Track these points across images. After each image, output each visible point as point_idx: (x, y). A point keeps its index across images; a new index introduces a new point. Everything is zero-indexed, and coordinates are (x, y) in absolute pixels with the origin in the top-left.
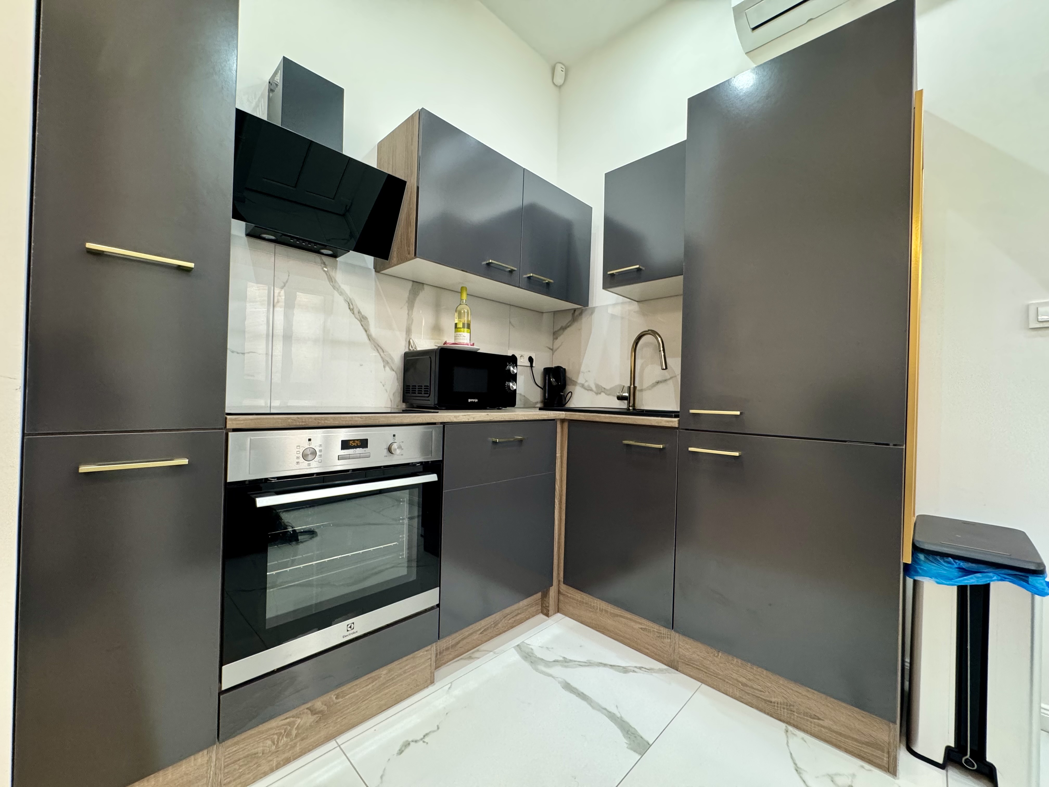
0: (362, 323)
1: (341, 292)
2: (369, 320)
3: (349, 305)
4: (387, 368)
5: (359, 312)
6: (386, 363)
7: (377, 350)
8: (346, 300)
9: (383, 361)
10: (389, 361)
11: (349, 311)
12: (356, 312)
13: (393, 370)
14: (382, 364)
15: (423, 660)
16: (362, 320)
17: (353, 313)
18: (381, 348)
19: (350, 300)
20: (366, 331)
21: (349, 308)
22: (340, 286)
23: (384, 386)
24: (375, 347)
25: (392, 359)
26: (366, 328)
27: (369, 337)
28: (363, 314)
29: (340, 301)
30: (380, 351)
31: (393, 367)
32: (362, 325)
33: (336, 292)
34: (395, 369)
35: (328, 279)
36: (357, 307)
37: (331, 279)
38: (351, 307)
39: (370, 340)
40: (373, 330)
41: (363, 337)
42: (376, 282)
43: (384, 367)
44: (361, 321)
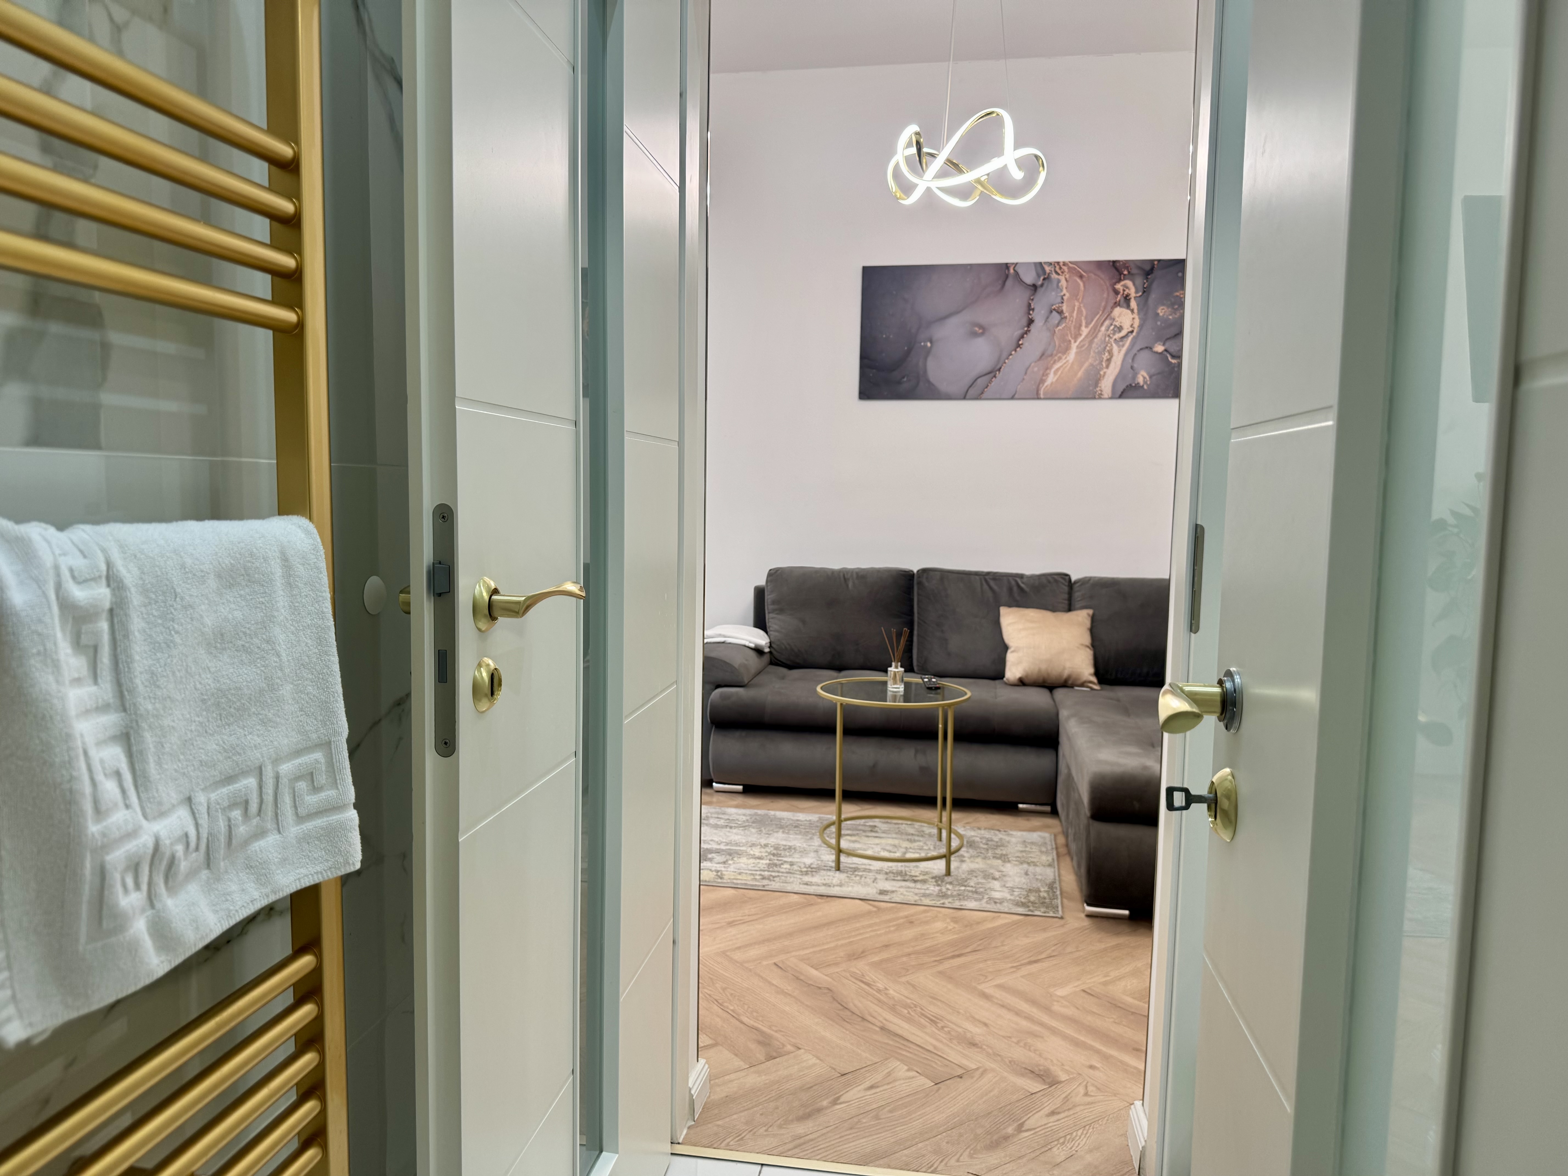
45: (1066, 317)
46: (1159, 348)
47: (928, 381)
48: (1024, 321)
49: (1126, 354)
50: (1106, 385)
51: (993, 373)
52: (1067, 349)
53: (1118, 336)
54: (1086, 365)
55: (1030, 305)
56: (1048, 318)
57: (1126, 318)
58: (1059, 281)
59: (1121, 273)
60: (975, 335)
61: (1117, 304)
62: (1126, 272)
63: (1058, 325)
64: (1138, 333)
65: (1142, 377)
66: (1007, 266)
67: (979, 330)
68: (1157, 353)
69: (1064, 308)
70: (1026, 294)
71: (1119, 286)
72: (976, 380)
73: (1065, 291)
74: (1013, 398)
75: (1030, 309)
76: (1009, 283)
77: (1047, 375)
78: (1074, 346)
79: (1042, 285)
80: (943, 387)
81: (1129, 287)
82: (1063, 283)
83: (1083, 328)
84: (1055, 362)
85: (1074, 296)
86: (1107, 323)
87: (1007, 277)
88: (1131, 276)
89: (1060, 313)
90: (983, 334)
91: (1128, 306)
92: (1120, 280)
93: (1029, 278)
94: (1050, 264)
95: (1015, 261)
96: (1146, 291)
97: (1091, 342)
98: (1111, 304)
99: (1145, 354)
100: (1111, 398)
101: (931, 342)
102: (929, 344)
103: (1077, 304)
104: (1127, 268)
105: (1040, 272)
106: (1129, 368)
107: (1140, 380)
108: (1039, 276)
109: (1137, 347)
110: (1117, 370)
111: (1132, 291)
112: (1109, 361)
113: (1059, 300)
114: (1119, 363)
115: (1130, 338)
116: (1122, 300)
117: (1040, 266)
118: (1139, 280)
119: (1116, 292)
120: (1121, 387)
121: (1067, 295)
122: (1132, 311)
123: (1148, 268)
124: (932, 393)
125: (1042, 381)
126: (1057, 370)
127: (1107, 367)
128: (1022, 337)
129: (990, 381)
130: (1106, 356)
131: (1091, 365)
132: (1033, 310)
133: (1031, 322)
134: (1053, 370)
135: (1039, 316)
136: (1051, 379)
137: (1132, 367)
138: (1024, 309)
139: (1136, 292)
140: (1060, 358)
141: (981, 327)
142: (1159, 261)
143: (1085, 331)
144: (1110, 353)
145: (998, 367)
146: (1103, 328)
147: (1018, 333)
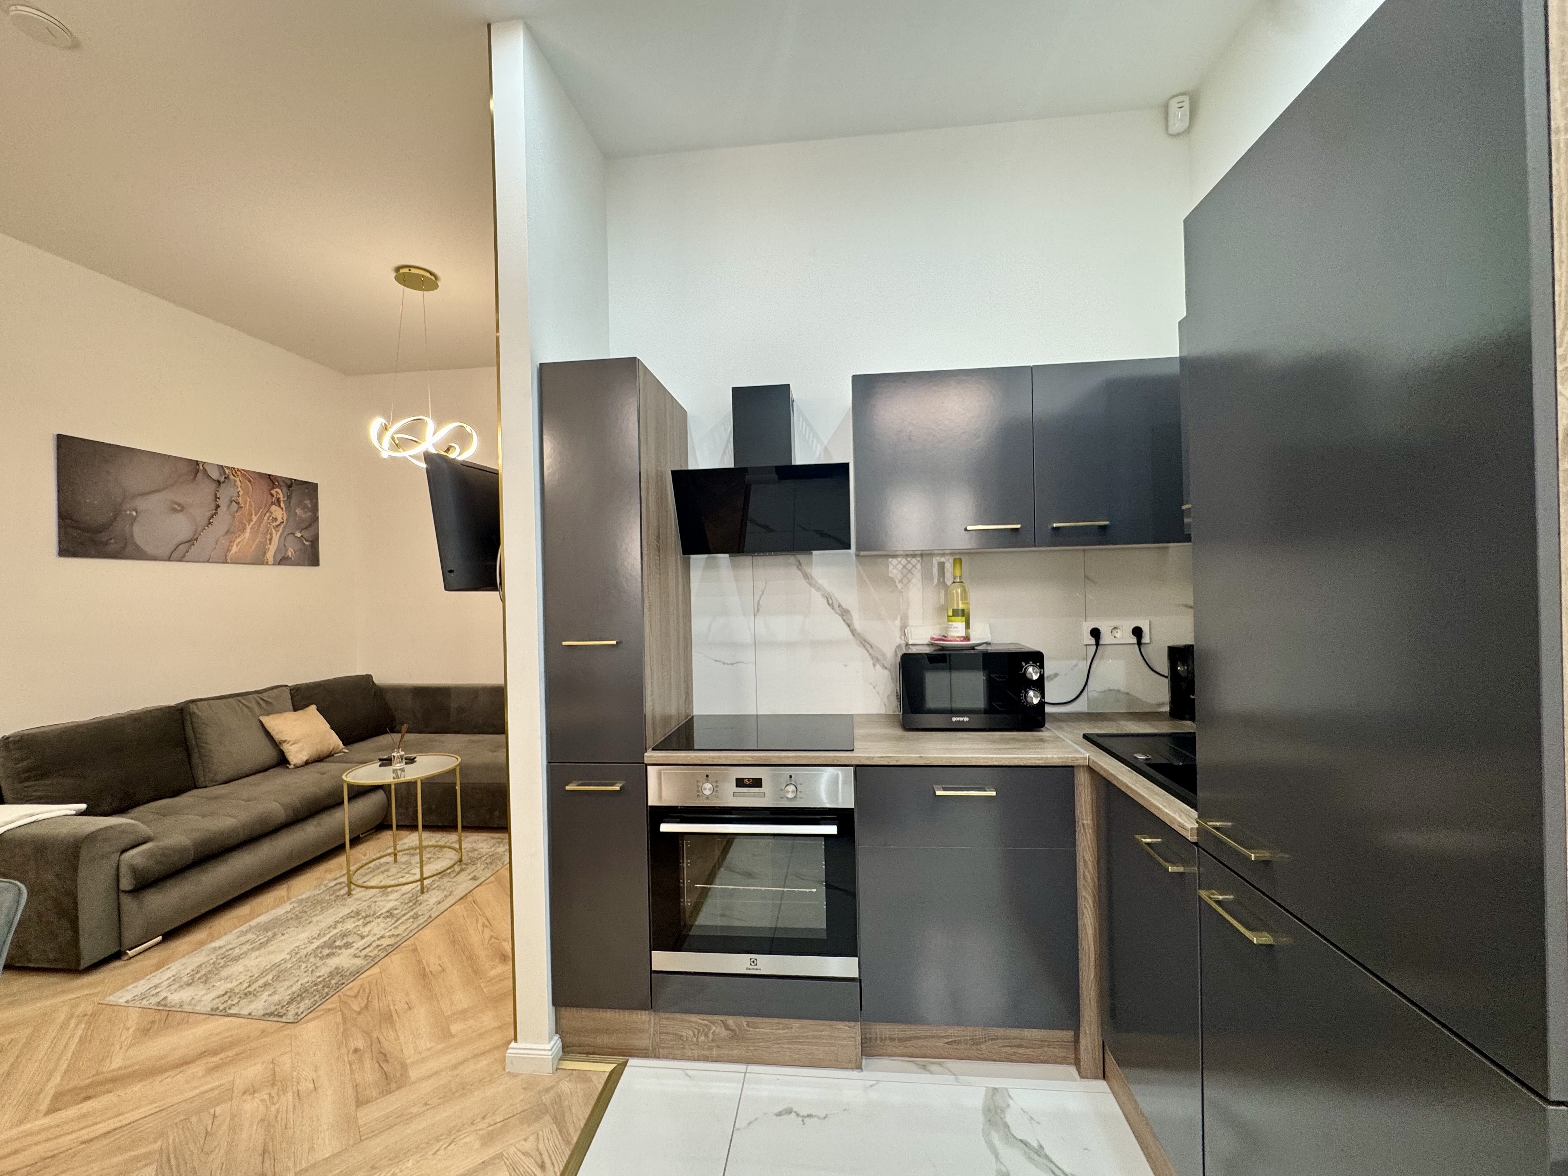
0: (844, 618)
1: (818, 588)
2: (851, 612)
3: (828, 601)
4: (878, 666)
5: (840, 606)
6: (876, 660)
7: (864, 646)
8: (824, 596)
9: (872, 659)
10: (880, 657)
11: (828, 606)
12: (836, 606)
13: (886, 668)
14: (870, 662)
15: (844, 1035)
16: (844, 614)
17: (833, 609)
18: (869, 643)
19: (829, 594)
20: (849, 626)
21: (828, 604)
22: (817, 582)
23: (874, 688)
24: (861, 642)
25: (883, 655)
26: (848, 622)
27: (853, 632)
28: (844, 606)
29: (818, 599)
30: (869, 649)
31: (886, 666)
32: (844, 620)
33: (813, 590)
34: (889, 667)
35: (804, 577)
36: (837, 601)
37: (807, 577)
38: (830, 602)
39: (854, 635)
40: (857, 624)
41: (846, 632)
42: (857, 566)
43: (874, 665)
44: (842, 616)
45: (241, 507)
46: (299, 535)
47: (135, 544)
48: (213, 506)
49: (280, 536)
50: (270, 556)
51: (192, 541)
52: (243, 530)
53: (274, 524)
54: (257, 542)
55: (216, 495)
56: (229, 506)
57: (279, 513)
58: (235, 481)
59: (274, 484)
60: (175, 511)
61: (273, 503)
62: (277, 483)
63: (237, 512)
64: (286, 524)
65: (290, 553)
66: (197, 463)
67: (178, 508)
68: (297, 537)
69: (240, 500)
70: (213, 486)
71: (273, 492)
72: (177, 546)
73: (239, 489)
74: (208, 561)
75: (216, 498)
76: (200, 475)
77: (232, 546)
78: (248, 528)
79: (224, 482)
80: (149, 550)
81: (279, 492)
82: (238, 483)
83: (253, 516)
84: (236, 537)
85: (246, 493)
86: (268, 514)
87: (198, 471)
88: (280, 487)
89: (238, 503)
90: (182, 511)
91: (280, 506)
92: (273, 488)
93: (215, 475)
94: (228, 468)
95: (204, 461)
96: (289, 497)
97: (259, 526)
98: (269, 503)
99: (290, 537)
100: (274, 564)
101: (136, 512)
102: (134, 514)
103: (248, 499)
104: (277, 481)
105: (222, 472)
106: (282, 547)
107: (290, 554)
108: (221, 475)
109: (286, 533)
110: (276, 547)
111: (281, 496)
112: (271, 540)
113: (237, 495)
114: (277, 542)
115: (282, 526)
116: (276, 501)
117: (221, 468)
118: (285, 489)
119: (272, 495)
120: (279, 559)
121: (242, 492)
122: (282, 509)
123: (289, 483)
124: (139, 555)
125: (229, 550)
126: (239, 542)
127: (270, 544)
128: (212, 517)
129: (190, 548)
130: (268, 536)
131: (260, 542)
132: (219, 498)
133: (218, 507)
134: (236, 543)
135: (223, 502)
136: (234, 549)
137: (284, 545)
138: (212, 497)
139: (284, 497)
140: (240, 535)
141: (179, 505)
142: (295, 480)
143: (255, 518)
144: (271, 534)
145: (196, 537)
146: (266, 518)
147: (209, 514)
